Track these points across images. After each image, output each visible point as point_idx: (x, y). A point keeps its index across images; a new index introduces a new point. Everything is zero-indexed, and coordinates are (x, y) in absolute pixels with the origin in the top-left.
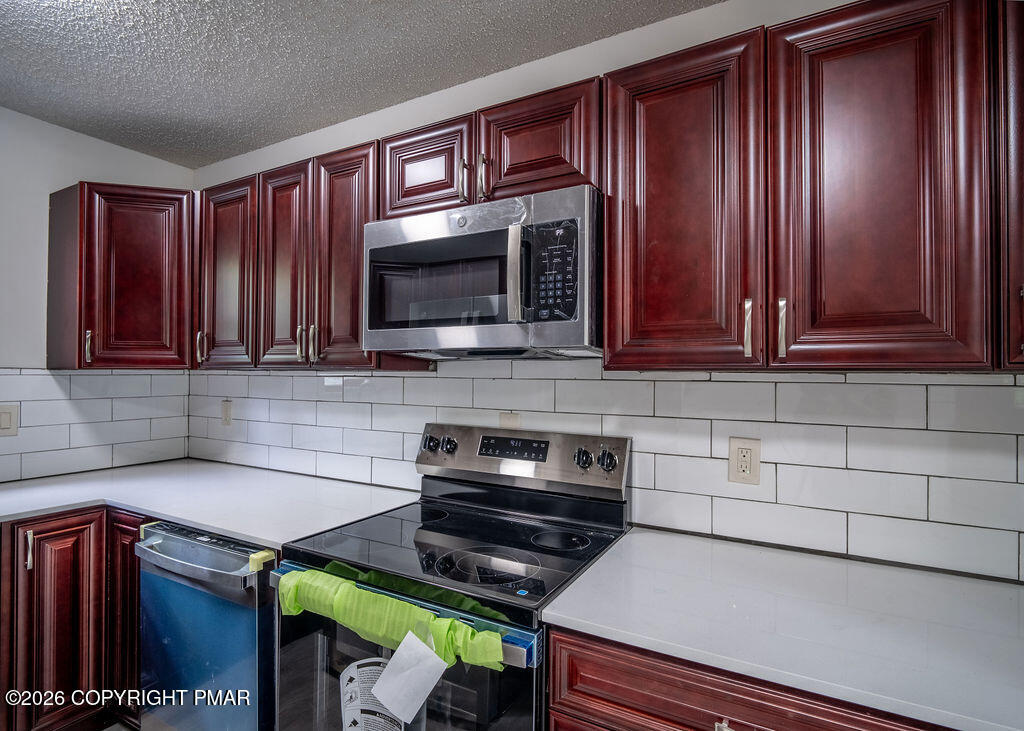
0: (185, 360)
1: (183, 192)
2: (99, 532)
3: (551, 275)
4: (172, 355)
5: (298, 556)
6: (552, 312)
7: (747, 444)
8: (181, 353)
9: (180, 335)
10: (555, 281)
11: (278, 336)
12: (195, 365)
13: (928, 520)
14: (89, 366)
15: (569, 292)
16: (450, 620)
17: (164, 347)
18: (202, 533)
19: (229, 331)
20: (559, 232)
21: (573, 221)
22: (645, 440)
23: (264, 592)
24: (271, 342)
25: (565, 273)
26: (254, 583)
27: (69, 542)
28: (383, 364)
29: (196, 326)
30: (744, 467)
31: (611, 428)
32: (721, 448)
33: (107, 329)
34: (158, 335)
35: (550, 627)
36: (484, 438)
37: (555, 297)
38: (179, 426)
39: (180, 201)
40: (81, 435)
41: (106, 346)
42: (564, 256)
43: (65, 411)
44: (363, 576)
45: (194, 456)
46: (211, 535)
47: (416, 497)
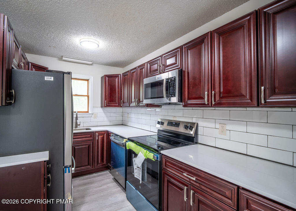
0: (119, 106)
1: (119, 74)
2: (106, 135)
3: (171, 88)
4: (118, 105)
5: (130, 140)
6: (172, 95)
7: (223, 125)
8: (119, 104)
9: (119, 101)
10: (172, 89)
11: (132, 101)
12: (121, 107)
13: (267, 147)
14: (106, 107)
15: (174, 91)
16: (146, 151)
17: (116, 103)
18: (119, 136)
19: (126, 100)
20: (173, 79)
21: (175, 77)
22: (202, 124)
23: (125, 146)
24: (132, 102)
25: (174, 87)
26: (124, 144)
27: (102, 136)
28: (148, 106)
29: (121, 99)
30: (223, 131)
31: (194, 121)
32: (218, 126)
33: (108, 100)
34: (115, 101)
35: (163, 154)
36: (168, 122)
37: (172, 92)
38: (121, 118)
39: (119, 76)
40: (106, 119)
41: (108, 103)
42: (173, 84)
43: (103, 115)
44: (138, 144)
45: (123, 124)
46: (120, 136)
47: (157, 134)
